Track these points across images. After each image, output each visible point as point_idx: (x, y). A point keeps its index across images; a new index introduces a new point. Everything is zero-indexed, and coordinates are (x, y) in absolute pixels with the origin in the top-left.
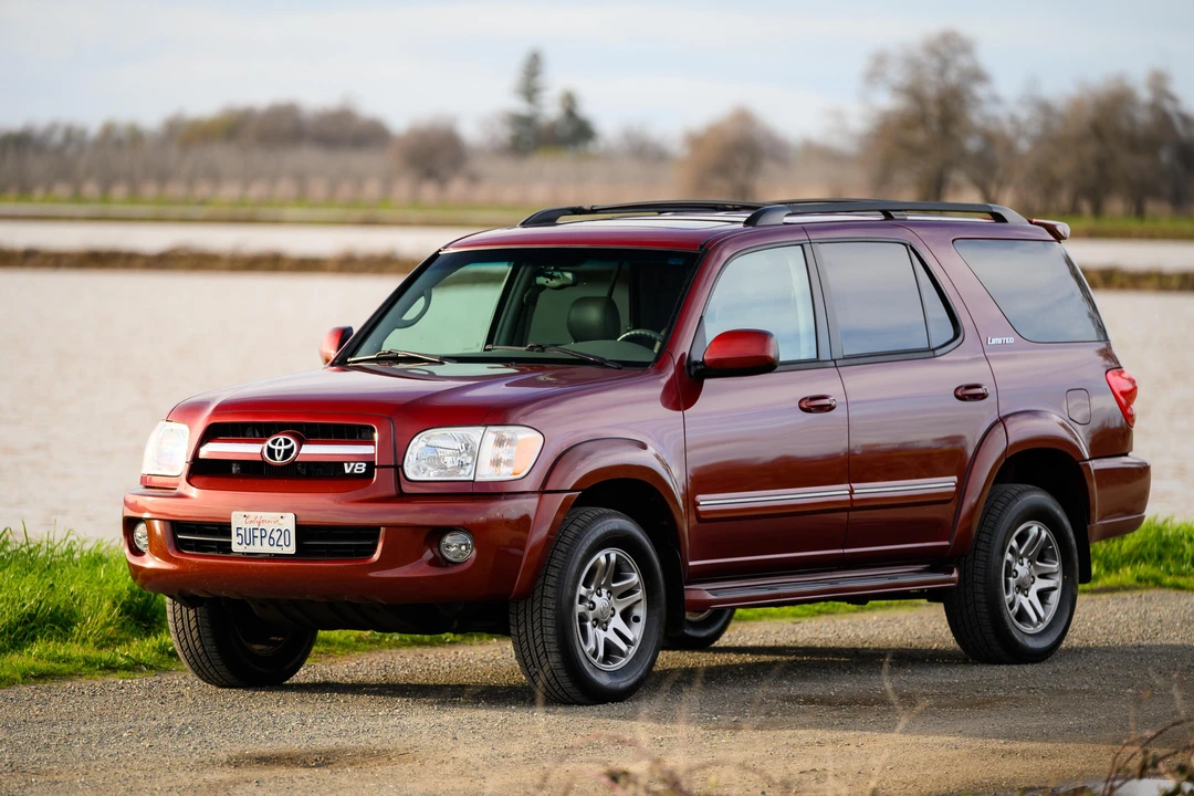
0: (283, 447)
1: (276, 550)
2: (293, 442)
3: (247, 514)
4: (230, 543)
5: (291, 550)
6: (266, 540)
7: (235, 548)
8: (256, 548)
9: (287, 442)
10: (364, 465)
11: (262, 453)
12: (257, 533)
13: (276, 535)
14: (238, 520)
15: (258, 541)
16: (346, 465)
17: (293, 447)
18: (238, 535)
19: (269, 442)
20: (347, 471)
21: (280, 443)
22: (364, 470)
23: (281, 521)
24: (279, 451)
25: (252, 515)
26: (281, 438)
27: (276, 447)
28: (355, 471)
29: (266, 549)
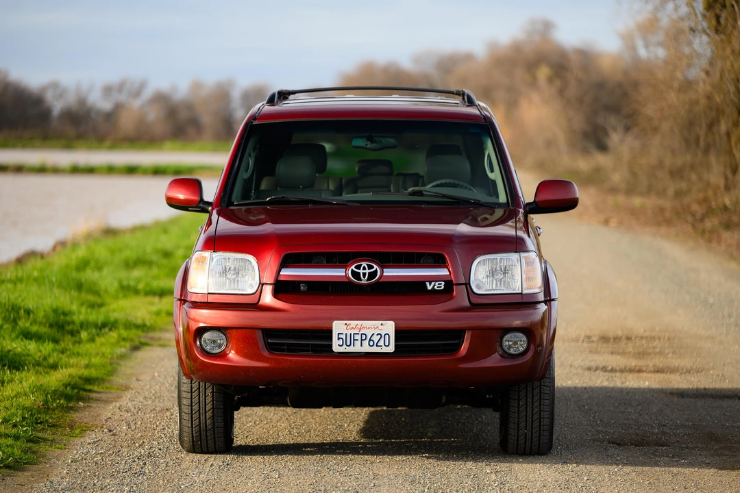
0: (367, 271)
1: (375, 349)
2: (376, 267)
3: (348, 322)
4: (331, 346)
5: (391, 349)
6: (366, 343)
7: (336, 348)
8: (357, 348)
9: (370, 267)
10: (443, 283)
11: (346, 276)
12: (357, 337)
13: (376, 338)
14: (338, 327)
15: (358, 343)
16: (428, 283)
17: (376, 270)
18: (339, 339)
19: (353, 267)
20: (430, 288)
21: (364, 269)
22: (443, 288)
23: (380, 327)
24: (364, 274)
25: (353, 323)
26: (364, 264)
27: (361, 271)
28: (436, 287)
29: (366, 348)
